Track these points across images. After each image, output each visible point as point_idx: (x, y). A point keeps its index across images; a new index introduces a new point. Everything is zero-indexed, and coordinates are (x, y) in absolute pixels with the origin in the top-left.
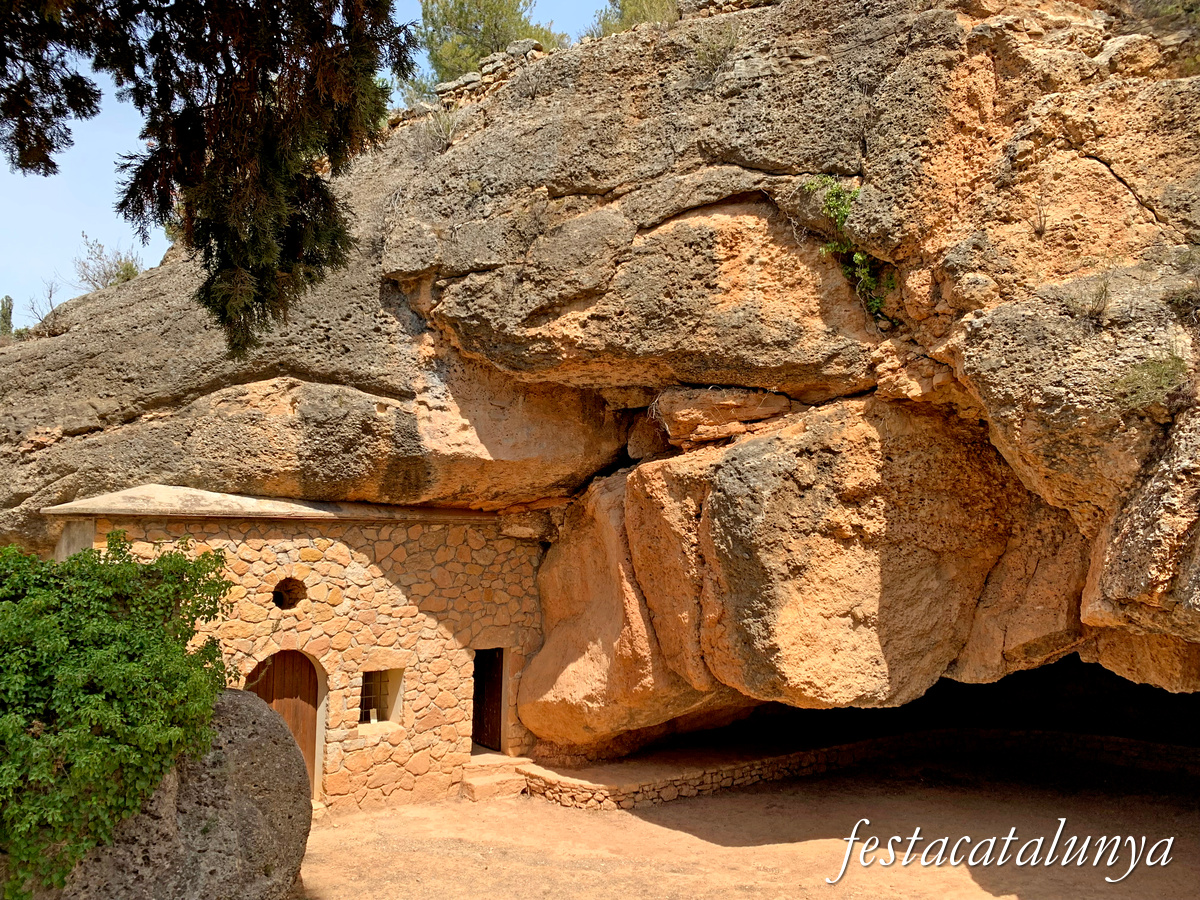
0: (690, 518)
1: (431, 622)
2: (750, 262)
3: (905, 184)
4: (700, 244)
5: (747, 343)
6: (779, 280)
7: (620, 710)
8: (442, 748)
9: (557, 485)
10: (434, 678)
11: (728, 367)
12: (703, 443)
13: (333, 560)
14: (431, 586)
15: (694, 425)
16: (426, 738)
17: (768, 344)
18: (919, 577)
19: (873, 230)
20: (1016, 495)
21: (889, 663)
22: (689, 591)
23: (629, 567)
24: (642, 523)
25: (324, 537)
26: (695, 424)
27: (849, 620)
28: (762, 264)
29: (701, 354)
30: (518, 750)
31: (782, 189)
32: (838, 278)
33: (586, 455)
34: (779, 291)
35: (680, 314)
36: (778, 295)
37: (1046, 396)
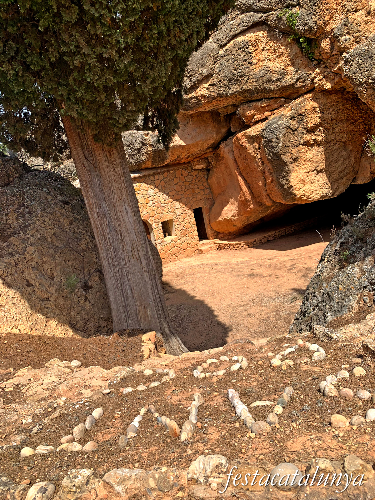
0: (257, 150)
1: (177, 203)
2: (263, 50)
3: (316, 6)
4: (244, 47)
5: (267, 82)
6: (275, 55)
7: (244, 217)
8: (190, 240)
9: (209, 148)
10: (182, 220)
11: (261, 92)
12: (257, 122)
13: (143, 189)
14: (174, 192)
16: (184, 238)
17: (274, 81)
18: (338, 152)
19: (306, 28)
21: (331, 183)
22: (261, 174)
23: (239, 171)
24: (241, 155)
25: (139, 183)
26: (253, 116)
27: (315, 172)
28: (267, 50)
29: (251, 90)
30: (213, 237)
31: (270, 18)
33: (217, 135)
34: (275, 59)
35: (241, 76)
36: (275, 61)
37: (373, 80)
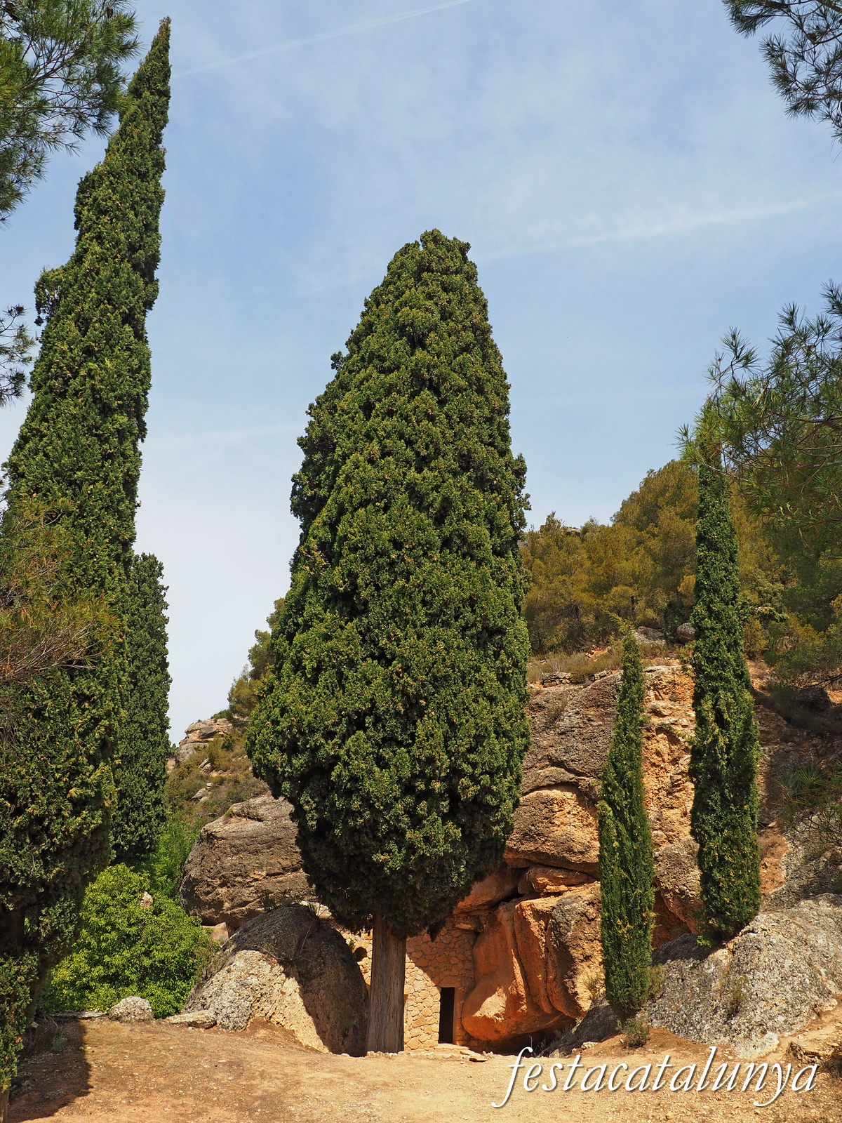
0: (542, 930)
1: (421, 971)
2: (569, 813)
4: (548, 802)
5: (567, 851)
6: (581, 822)
7: (512, 1021)
8: (424, 1037)
10: (421, 1000)
11: (559, 860)
12: (548, 894)
14: (421, 954)
16: (417, 1031)
17: (576, 852)
22: (542, 965)
23: (516, 951)
24: (522, 930)
26: (545, 885)
28: (574, 814)
29: (547, 854)
30: (462, 1042)
31: (582, 783)
33: (498, 891)
34: (581, 828)
35: (538, 835)
36: (581, 830)
37: (680, 890)
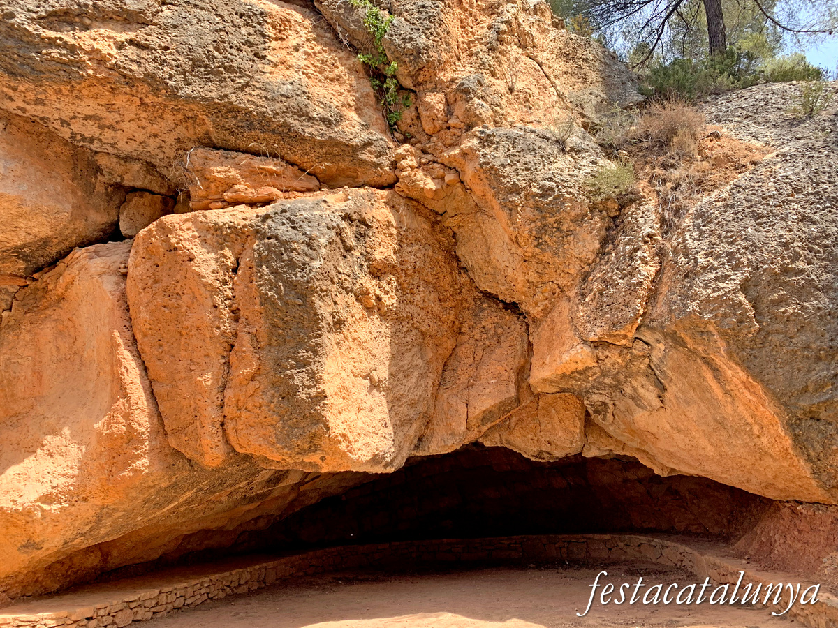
3: (430, 22)
4: (251, 17)
5: (294, 113)
6: (320, 73)
9: (17, 253)
11: (273, 131)
12: (237, 204)
15: (229, 184)
17: (314, 118)
18: (412, 353)
19: (409, 46)
20: (466, 301)
21: (394, 427)
23: (128, 334)
24: (156, 282)
27: (368, 382)
28: (306, 53)
29: (249, 113)
32: (367, 87)
33: (73, 218)
34: (320, 81)
35: (229, 70)
36: (320, 84)
37: (541, 188)
